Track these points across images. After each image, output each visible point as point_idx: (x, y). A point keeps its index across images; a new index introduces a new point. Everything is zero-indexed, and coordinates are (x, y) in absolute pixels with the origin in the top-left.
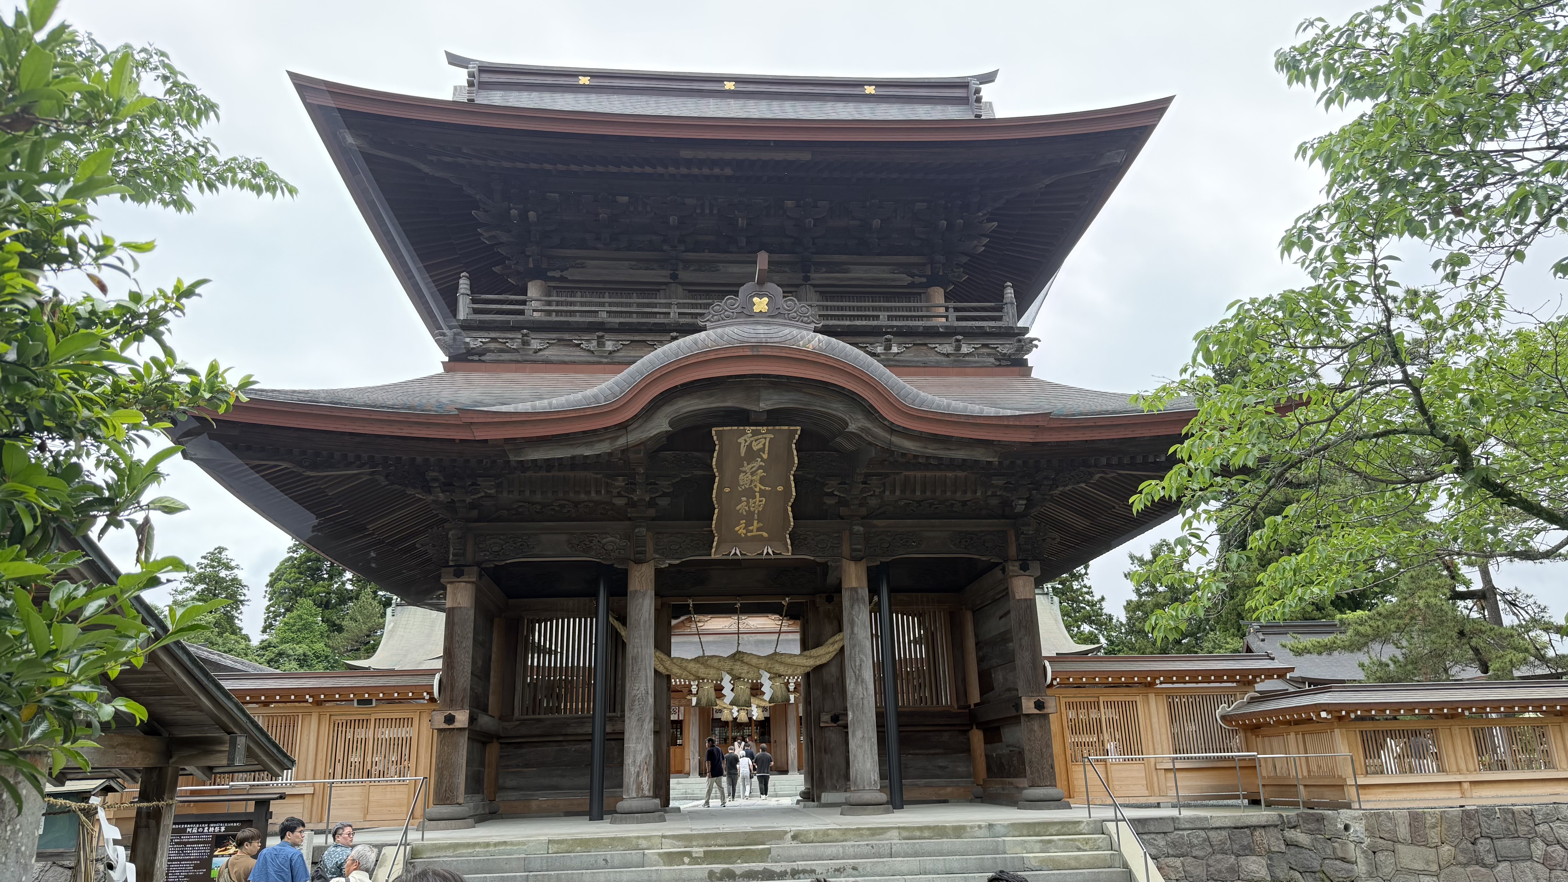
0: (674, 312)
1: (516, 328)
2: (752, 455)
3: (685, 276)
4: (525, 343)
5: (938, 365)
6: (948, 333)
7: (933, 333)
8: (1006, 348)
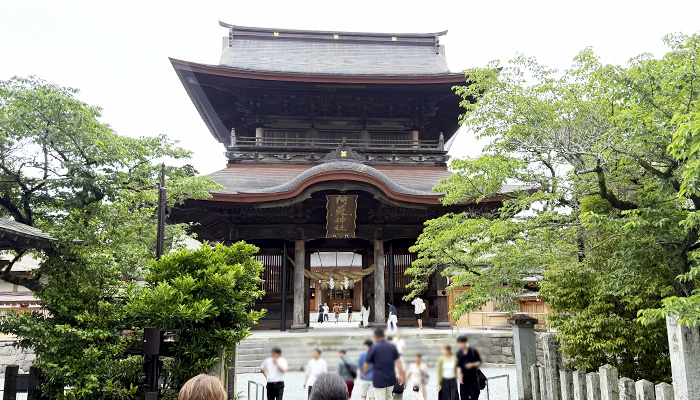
0: (313, 143)
1: (254, 150)
2: (340, 203)
3: (317, 126)
4: (256, 156)
5: (413, 165)
6: (417, 153)
7: (411, 153)
8: (439, 159)
